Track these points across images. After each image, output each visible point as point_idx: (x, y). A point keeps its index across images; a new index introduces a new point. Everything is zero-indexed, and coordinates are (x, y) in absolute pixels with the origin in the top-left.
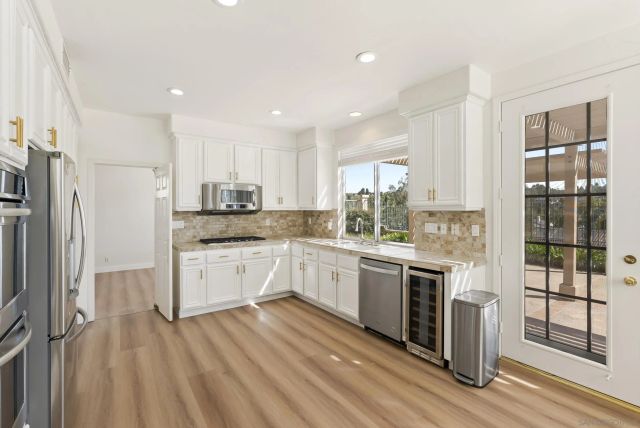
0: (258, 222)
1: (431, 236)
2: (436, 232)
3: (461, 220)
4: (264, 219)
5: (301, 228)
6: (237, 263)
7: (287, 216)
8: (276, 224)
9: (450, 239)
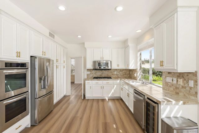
0: (112, 73)
1: (169, 83)
2: (171, 82)
3: (183, 77)
4: (114, 72)
5: (128, 75)
6: (101, 85)
7: (123, 71)
8: (118, 73)
9: (178, 86)
